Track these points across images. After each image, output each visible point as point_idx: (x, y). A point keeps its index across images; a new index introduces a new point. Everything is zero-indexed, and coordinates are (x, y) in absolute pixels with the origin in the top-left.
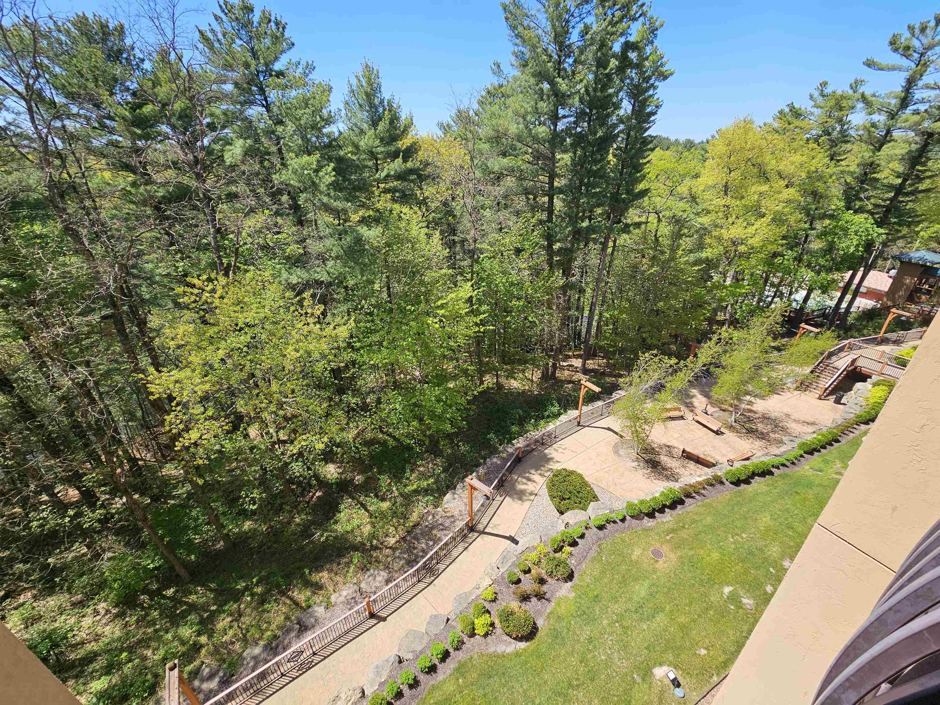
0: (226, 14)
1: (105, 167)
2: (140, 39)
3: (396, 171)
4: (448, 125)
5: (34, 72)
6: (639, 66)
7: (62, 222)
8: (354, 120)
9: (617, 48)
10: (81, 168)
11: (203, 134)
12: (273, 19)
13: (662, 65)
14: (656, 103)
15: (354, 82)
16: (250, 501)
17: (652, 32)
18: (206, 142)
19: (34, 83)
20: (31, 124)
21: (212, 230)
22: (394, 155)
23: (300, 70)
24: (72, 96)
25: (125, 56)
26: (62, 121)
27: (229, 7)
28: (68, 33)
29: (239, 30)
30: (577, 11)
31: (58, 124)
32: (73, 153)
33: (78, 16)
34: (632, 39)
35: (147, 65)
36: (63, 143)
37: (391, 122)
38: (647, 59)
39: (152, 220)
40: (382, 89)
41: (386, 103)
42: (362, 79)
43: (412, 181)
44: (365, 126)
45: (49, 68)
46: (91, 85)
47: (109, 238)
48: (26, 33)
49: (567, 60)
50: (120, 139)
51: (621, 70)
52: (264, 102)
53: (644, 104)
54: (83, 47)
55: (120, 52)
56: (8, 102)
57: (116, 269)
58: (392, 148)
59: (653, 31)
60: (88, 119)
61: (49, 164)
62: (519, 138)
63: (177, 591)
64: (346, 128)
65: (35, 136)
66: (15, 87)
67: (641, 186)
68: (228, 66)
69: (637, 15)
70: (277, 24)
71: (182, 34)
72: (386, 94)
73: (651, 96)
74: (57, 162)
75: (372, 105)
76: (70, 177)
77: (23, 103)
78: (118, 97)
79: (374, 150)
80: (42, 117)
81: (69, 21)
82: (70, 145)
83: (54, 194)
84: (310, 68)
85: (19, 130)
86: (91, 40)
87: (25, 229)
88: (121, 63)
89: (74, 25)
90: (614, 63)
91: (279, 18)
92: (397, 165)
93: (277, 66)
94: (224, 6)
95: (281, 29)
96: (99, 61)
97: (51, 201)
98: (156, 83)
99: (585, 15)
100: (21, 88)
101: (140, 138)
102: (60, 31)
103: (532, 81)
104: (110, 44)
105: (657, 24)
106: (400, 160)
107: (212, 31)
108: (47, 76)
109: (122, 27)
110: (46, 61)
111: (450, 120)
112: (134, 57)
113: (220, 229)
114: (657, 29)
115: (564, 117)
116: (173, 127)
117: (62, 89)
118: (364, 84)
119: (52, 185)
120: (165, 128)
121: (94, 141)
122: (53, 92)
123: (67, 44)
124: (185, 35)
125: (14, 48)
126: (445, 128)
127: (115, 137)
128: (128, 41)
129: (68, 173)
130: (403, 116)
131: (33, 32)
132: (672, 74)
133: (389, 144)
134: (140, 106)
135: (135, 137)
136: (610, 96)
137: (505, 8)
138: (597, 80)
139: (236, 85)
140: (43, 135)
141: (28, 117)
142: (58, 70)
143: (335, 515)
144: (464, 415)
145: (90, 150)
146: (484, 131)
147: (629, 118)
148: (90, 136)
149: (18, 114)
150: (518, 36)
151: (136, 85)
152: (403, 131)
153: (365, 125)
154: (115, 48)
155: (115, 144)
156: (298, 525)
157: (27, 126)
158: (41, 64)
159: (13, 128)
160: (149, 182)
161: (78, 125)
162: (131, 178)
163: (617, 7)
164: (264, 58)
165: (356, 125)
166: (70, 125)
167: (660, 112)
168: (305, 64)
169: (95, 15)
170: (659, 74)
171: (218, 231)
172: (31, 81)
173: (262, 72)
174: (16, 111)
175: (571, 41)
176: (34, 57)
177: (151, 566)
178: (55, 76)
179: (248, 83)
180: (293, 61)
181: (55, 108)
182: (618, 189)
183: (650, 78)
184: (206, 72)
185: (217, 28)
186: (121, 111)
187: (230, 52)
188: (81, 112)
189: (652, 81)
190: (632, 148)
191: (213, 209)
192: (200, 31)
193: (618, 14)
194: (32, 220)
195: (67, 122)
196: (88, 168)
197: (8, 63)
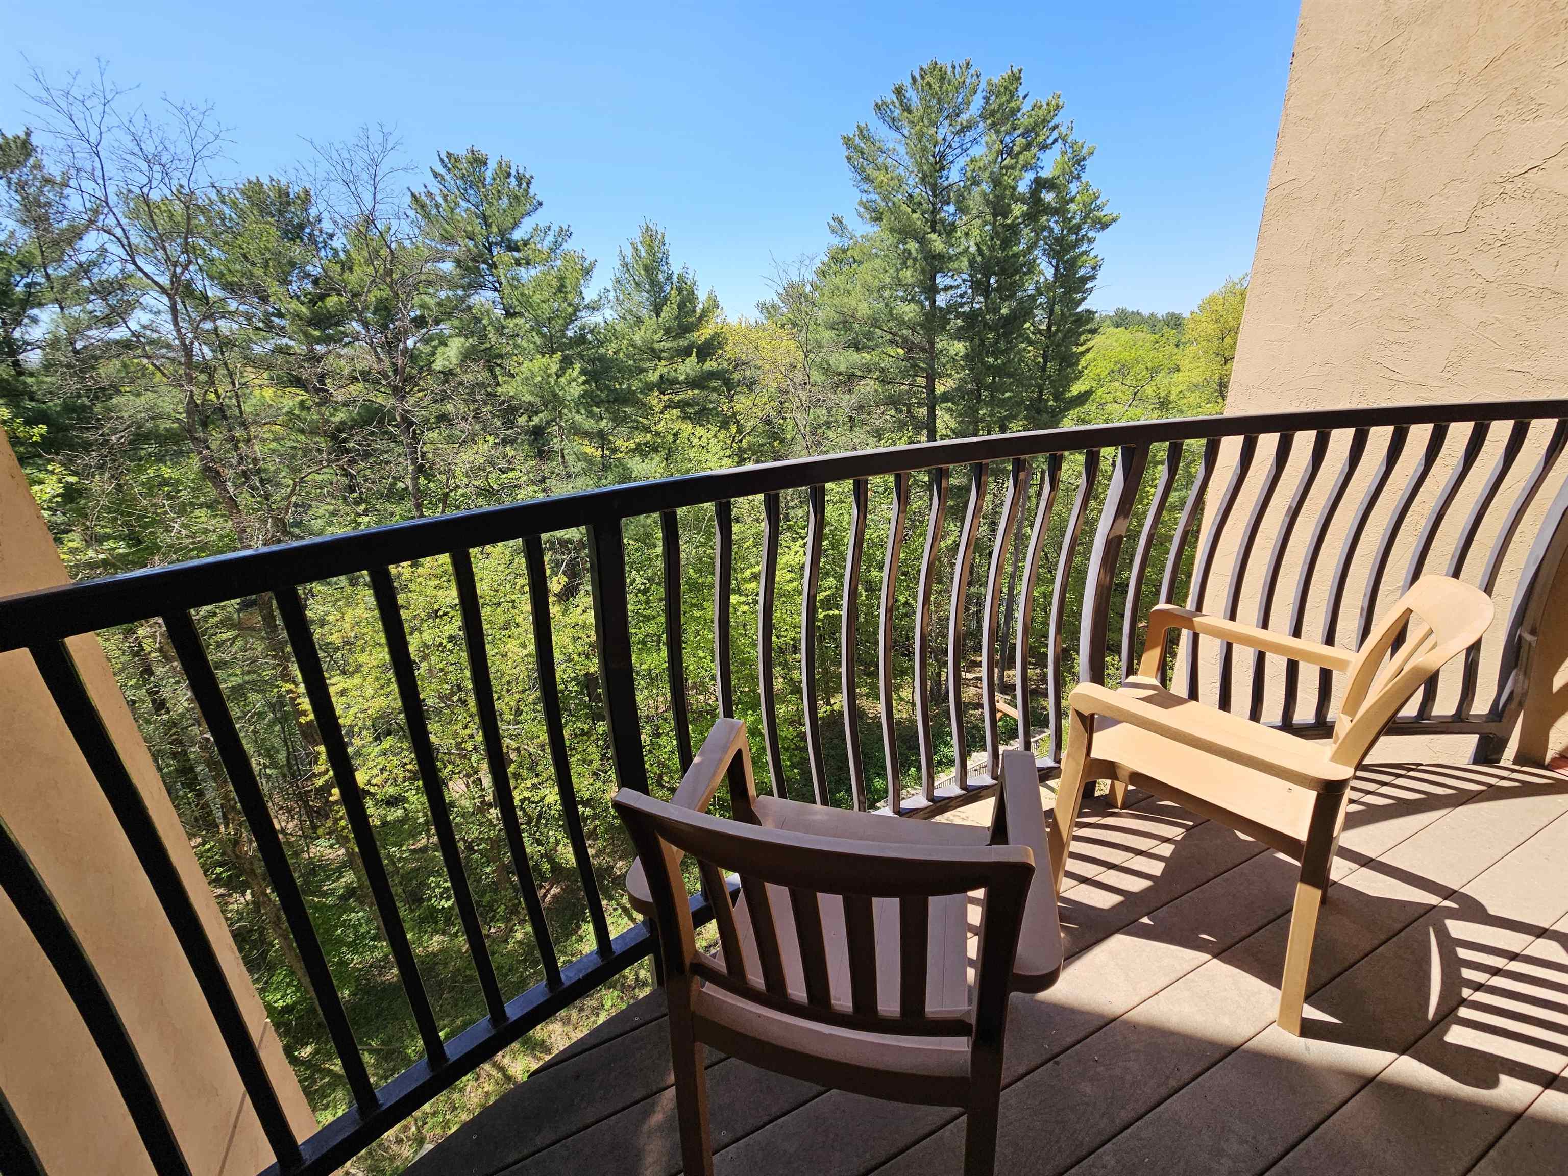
0: (449, 170)
1: (267, 382)
2: (329, 209)
3: (688, 375)
4: (773, 307)
5: (183, 259)
6: (1059, 211)
7: (201, 460)
8: (627, 305)
9: (1023, 187)
10: (234, 384)
11: (406, 333)
12: (513, 172)
13: (1099, 208)
14: (1092, 263)
15: (629, 252)
16: (442, 894)
17: (1078, 162)
18: (410, 343)
19: (183, 272)
20: (172, 327)
21: (411, 468)
22: (686, 352)
23: (550, 238)
24: (232, 288)
25: (307, 230)
26: (214, 321)
27: (453, 160)
28: (235, 205)
29: (466, 190)
30: (956, 139)
31: (208, 325)
32: (225, 364)
33: (250, 182)
34: (1044, 174)
35: (337, 243)
36: (212, 351)
37: (681, 306)
38: (1072, 200)
39: (324, 455)
40: (671, 260)
41: (675, 279)
42: (640, 247)
43: (714, 389)
44: (644, 313)
45: (204, 250)
46: (258, 272)
47: (262, 481)
48: (178, 207)
49: (945, 208)
50: (292, 343)
51: (1031, 217)
52: (497, 285)
53: (1072, 265)
54: (253, 224)
55: (301, 227)
56: (147, 300)
57: (269, 526)
58: (683, 343)
59: (1080, 161)
60: (249, 318)
61: (190, 379)
62: (875, 323)
63: (317, 1052)
64: (616, 316)
65: (177, 342)
66: (156, 278)
67: (1076, 389)
68: (448, 239)
69: (1049, 141)
70: (519, 179)
71: (386, 200)
72: (676, 268)
73: (1086, 253)
74: (203, 377)
75: (654, 283)
76: (218, 397)
77: (165, 300)
78: (294, 287)
79: (656, 346)
80: (189, 317)
81: (237, 189)
82: (222, 354)
83: (194, 420)
84: (565, 234)
85: (155, 336)
86: (264, 210)
87: (151, 472)
88: (302, 240)
89: (243, 193)
90: (1018, 209)
91: (521, 171)
92: (688, 367)
93: (517, 235)
94: (446, 160)
95: (524, 185)
96: (272, 239)
97: (190, 431)
98: (347, 266)
99: (969, 145)
100: (164, 280)
101: (319, 341)
102: (224, 202)
103: (891, 240)
104: (289, 216)
105: (1085, 151)
106: (693, 359)
107: (430, 194)
108: (200, 262)
109: (307, 193)
110: (201, 242)
111: (776, 298)
112: (321, 231)
113: (422, 465)
114: (1084, 159)
115: (947, 289)
116: (366, 324)
117: (218, 278)
118: (643, 254)
119: (193, 408)
120: (356, 326)
121: (255, 347)
122: (207, 283)
123: (231, 219)
124: (390, 200)
125: (160, 227)
126: (769, 310)
127: (285, 341)
128: (313, 212)
129: (216, 392)
130: (702, 296)
131: (188, 208)
132: (1114, 220)
133: (678, 336)
134: (322, 297)
135: (311, 341)
136: (1016, 255)
137: (847, 142)
138: (995, 234)
139: (458, 262)
140: (187, 342)
141: (169, 317)
142: (215, 253)
143: (579, 927)
144: (795, 760)
145: (250, 360)
146: (824, 314)
147: (1050, 287)
148: (251, 340)
149: (159, 312)
150: (868, 179)
151: (320, 270)
152: (701, 318)
153: (645, 311)
154: (296, 221)
155: (283, 351)
156: (520, 943)
157: (167, 329)
158: (194, 248)
159: (148, 333)
160: (325, 400)
161: (235, 326)
162: (303, 395)
163: (1019, 132)
164: (498, 226)
165: (630, 311)
166: (224, 325)
167: (1100, 274)
168: (557, 229)
169: (272, 180)
170: (1094, 221)
171: (420, 469)
172: (179, 270)
173: (496, 244)
174: (154, 310)
175: (951, 181)
176: (186, 238)
177: (281, 1003)
178: (212, 261)
179: (474, 260)
180: (542, 225)
181: (207, 303)
182: (1041, 393)
183: (1079, 227)
184: (417, 247)
185: (435, 188)
186: (294, 305)
187: (450, 221)
188: (242, 308)
189: (1083, 232)
190: (1057, 331)
191: (414, 438)
192: (413, 195)
193: (1021, 141)
194: (161, 459)
195: (221, 323)
196: (244, 385)
197: (151, 246)
